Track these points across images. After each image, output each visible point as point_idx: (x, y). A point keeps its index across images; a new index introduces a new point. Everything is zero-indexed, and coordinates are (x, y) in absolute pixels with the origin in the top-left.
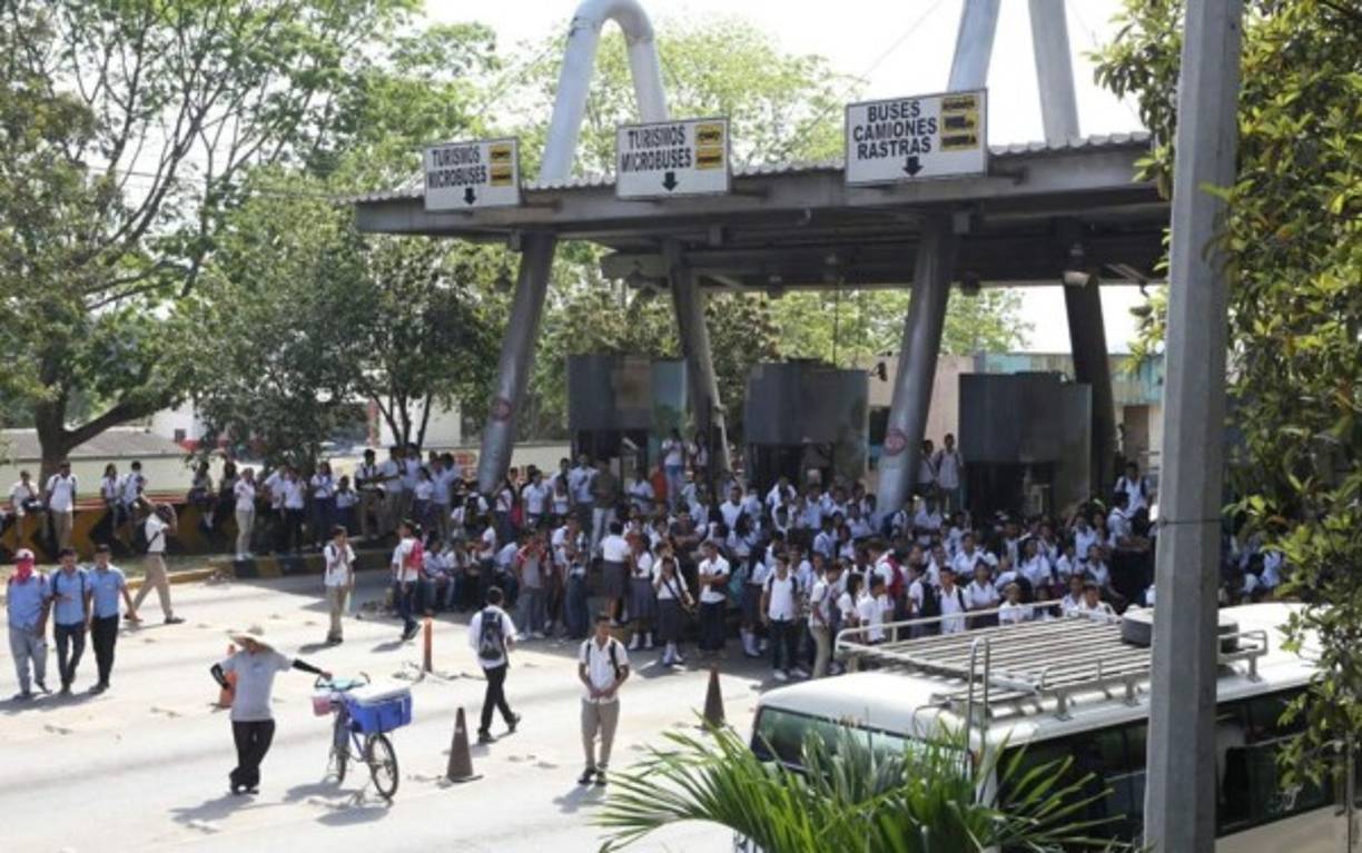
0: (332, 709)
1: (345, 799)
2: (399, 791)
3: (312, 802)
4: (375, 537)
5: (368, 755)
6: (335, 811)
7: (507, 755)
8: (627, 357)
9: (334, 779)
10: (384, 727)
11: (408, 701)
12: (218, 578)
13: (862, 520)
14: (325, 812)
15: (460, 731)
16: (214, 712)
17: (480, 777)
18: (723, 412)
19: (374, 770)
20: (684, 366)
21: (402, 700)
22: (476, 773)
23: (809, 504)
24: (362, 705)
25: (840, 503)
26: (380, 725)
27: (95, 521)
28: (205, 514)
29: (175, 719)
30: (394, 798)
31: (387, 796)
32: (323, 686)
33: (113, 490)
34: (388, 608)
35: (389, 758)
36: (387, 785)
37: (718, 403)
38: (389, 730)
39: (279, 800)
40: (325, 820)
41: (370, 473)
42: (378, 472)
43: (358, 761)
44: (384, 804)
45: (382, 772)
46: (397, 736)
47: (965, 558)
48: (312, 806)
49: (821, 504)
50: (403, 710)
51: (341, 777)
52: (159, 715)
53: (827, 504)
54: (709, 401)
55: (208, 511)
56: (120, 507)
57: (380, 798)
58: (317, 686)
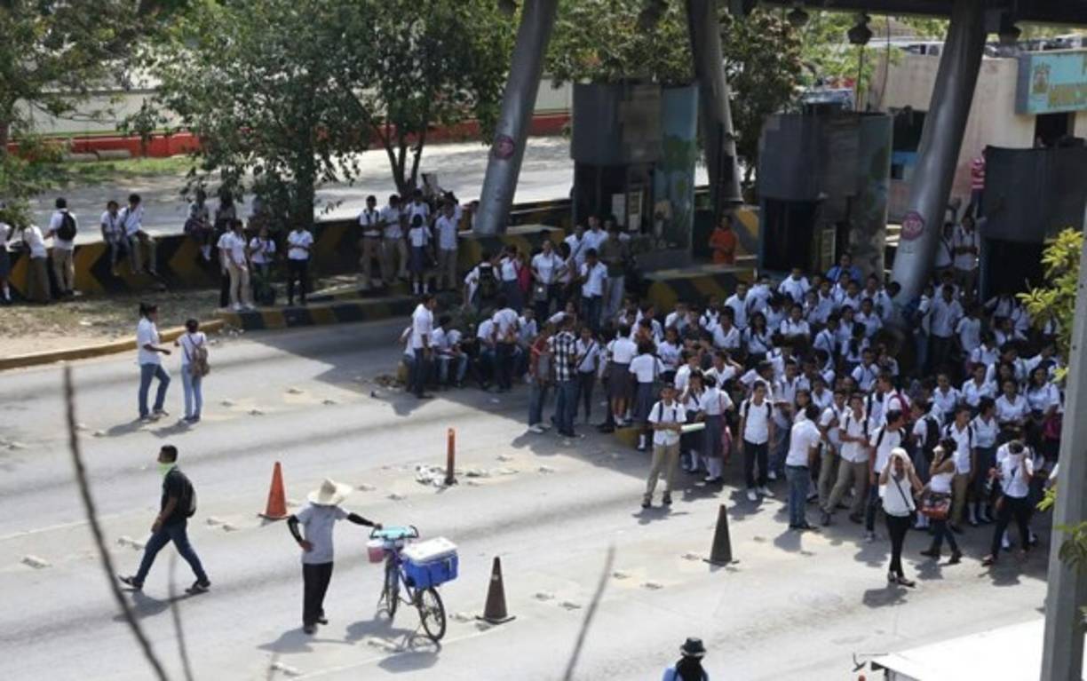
0: (385, 555)
1: (399, 640)
2: (447, 634)
3: (371, 643)
4: (377, 283)
5: (418, 601)
6: (393, 655)
7: (535, 593)
8: (637, 87)
9: (385, 615)
10: (434, 582)
11: (455, 561)
12: (227, 330)
13: (873, 315)
14: (384, 656)
15: (496, 578)
16: (263, 524)
17: (513, 618)
18: (735, 138)
19: (423, 616)
20: (696, 92)
21: (449, 559)
22: (510, 614)
23: (821, 298)
24: (416, 564)
25: (852, 296)
26: (431, 580)
27: (96, 258)
28: (203, 248)
29: (230, 533)
30: (442, 642)
31: (435, 639)
32: (377, 537)
33: (113, 226)
34: (400, 382)
35: (437, 606)
36: (435, 630)
37: (730, 129)
38: (438, 585)
39: (342, 639)
40: (386, 664)
41: (373, 219)
42: (380, 219)
43: (409, 604)
44: (433, 648)
45: (430, 619)
46: (446, 590)
47: (974, 387)
48: (371, 647)
49: (833, 298)
50: (451, 569)
51: (392, 613)
52: (214, 527)
53: (839, 296)
54: (721, 127)
55: (206, 243)
56: (121, 245)
57: (429, 641)
58: (372, 537)
